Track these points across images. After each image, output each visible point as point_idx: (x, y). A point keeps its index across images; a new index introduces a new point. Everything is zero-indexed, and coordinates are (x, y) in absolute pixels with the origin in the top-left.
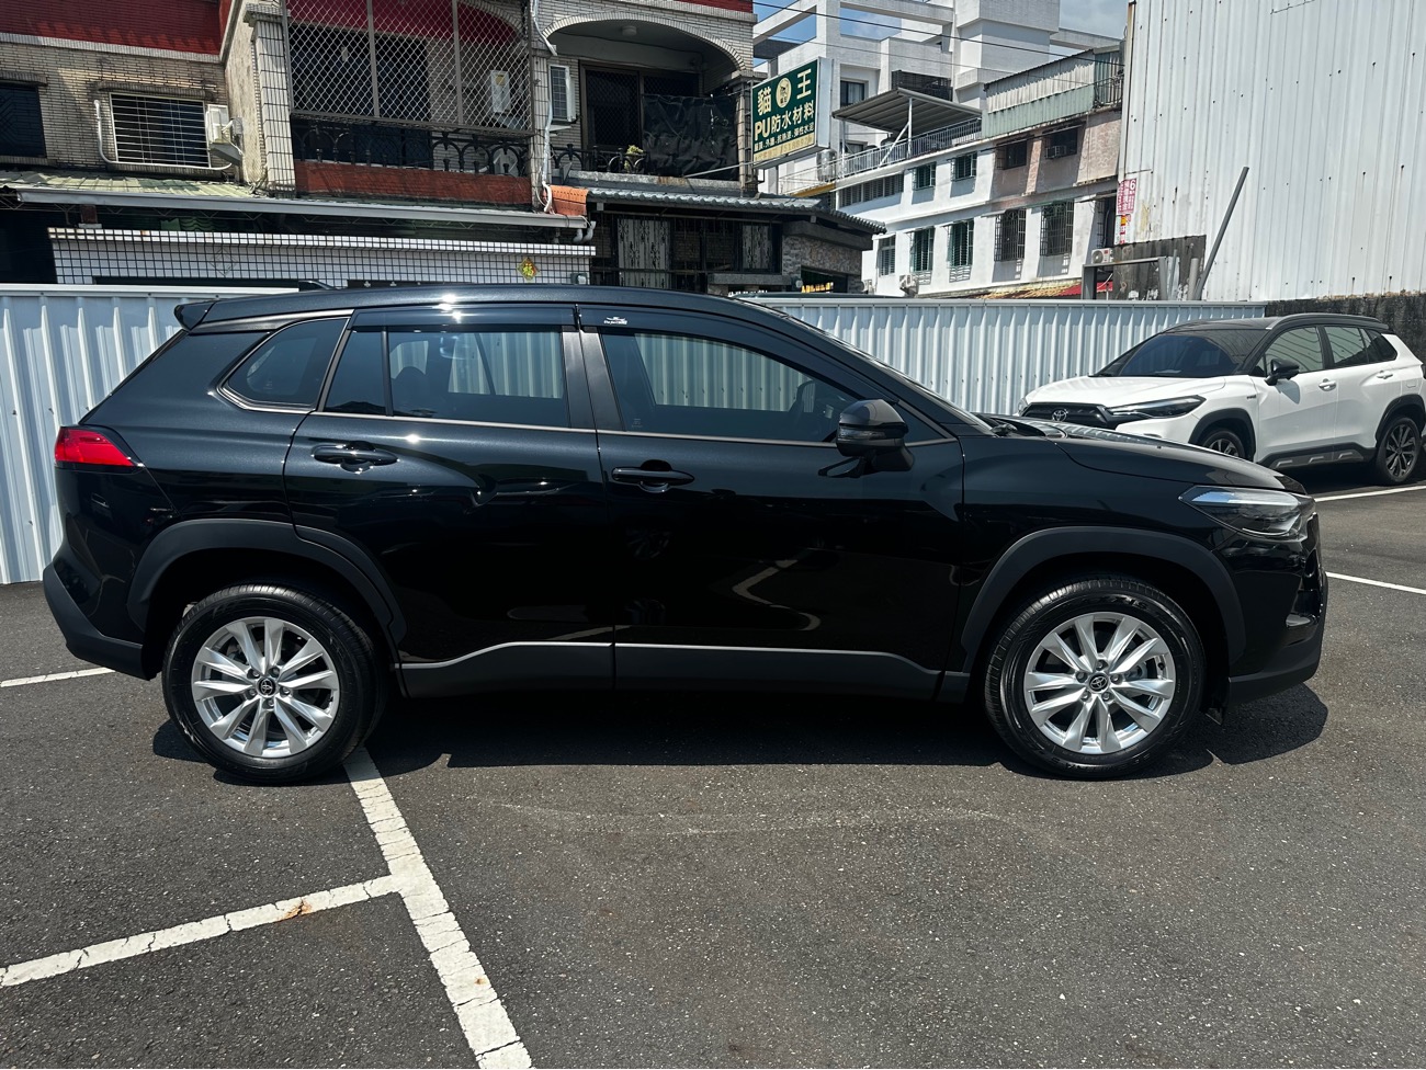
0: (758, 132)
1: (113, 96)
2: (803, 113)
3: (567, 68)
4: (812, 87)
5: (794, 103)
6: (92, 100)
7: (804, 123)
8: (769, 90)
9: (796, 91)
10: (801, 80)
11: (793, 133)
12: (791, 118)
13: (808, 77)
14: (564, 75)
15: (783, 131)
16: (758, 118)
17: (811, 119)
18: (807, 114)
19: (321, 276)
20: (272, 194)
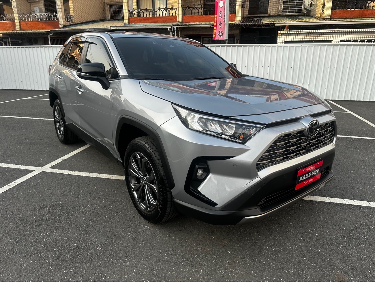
19: (334, 39)
20: (324, 19)
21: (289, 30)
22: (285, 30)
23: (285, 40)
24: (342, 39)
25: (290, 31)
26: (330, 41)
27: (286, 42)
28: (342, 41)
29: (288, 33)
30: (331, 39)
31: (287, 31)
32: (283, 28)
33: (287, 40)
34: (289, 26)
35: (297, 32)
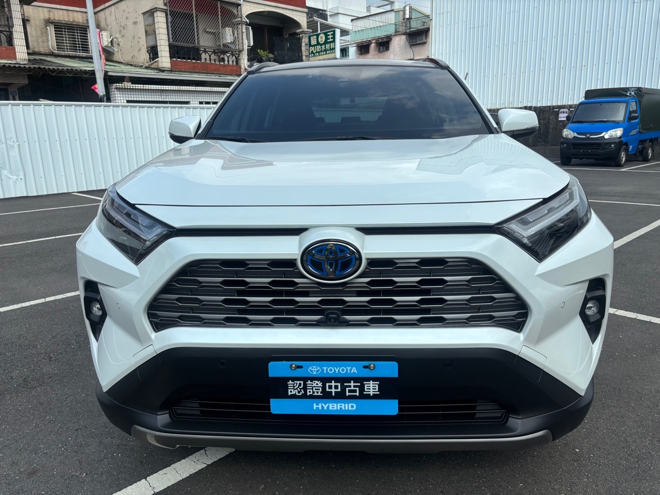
0: (311, 51)
1: (54, 25)
2: (330, 46)
3: (250, 27)
4: (334, 38)
5: (326, 43)
6: (46, 26)
7: (330, 49)
8: (316, 37)
9: (327, 39)
10: (329, 35)
11: (326, 52)
12: (325, 47)
13: (332, 35)
14: (249, 29)
15: (321, 51)
16: (310, 45)
17: (334, 49)
18: (331, 47)
19: (192, 100)
20: (163, 71)
21: (132, 84)
22: (124, 83)
23: (127, 99)
24: (200, 100)
25: (134, 85)
26: (187, 103)
27: (128, 101)
28: (201, 103)
29: (132, 87)
30: (188, 100)
31: (128, 85)
32: (121, 79)
33: (130, 99)
34: (130, 77)
35: (145, 88)
